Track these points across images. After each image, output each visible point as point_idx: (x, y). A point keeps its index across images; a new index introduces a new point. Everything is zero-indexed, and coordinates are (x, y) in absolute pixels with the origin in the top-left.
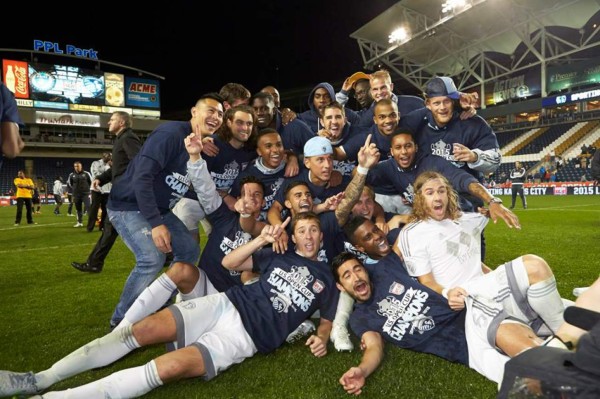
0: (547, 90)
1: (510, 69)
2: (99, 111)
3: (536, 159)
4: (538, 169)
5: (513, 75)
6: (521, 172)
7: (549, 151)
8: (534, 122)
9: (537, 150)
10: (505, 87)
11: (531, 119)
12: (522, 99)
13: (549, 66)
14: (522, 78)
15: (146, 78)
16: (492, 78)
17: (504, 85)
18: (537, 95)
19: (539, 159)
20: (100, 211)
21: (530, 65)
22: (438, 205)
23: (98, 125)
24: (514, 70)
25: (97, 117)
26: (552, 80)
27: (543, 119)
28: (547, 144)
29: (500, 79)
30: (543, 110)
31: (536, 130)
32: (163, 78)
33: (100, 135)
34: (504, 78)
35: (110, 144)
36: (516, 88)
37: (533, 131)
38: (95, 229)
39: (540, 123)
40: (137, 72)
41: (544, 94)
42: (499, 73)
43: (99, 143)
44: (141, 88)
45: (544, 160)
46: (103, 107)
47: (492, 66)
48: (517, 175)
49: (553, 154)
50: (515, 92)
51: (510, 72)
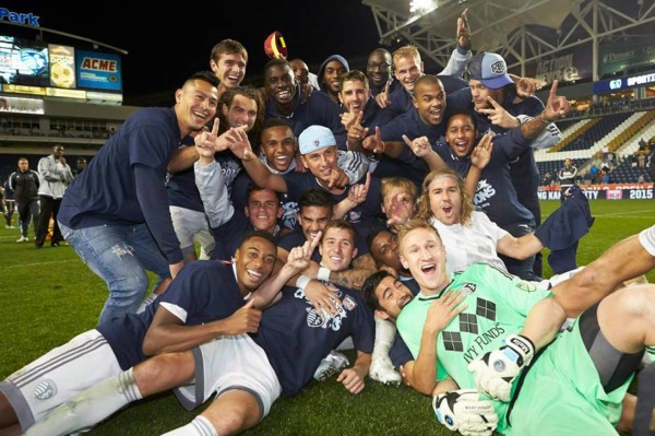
0: (599, 73)
1: (556, 46)
2: (43, 93)
3: (586, 157)
4: (589, 168)
5: (559, 54)
6: (573, 172)
7: (601, 146)
8: (584, 111)
9: (587, 146)
10: (551, 68)
11: (580, 108)
12: (570, 83)
13: (602, 43)
14: (569, 58)
15: (103, 52)
16: (535, 57)
17: (548, 65)
18: (587, 79)
19: (590, 156)
20: (52, 221)
21: (580, 42)
22: (447, 205)
23: (41, 112)
24: (560, 48)
25: (40, 101)
26: (605, 60)
27: (595, 108)
28: (598, 138)
29: (543, 58)
30: (595, 98)
31: (586, 121)
32: (126, 53)
33: (45, 125)
34: (549, 57)
35: (57, 136)
36: (562, 70)
37: (583, 123)
38: (45, 244)
39: (591, 112)
40: (91, 45)
41: (595, 78)
42: (543, 51)
43: (43, 135)
44: (97, 65)
45: (595, 157)
46: (48, 89)
47: (536, 44)
48: (567, 175)
49: (606, 150)
50: (562, 74)
51: (555, 50)
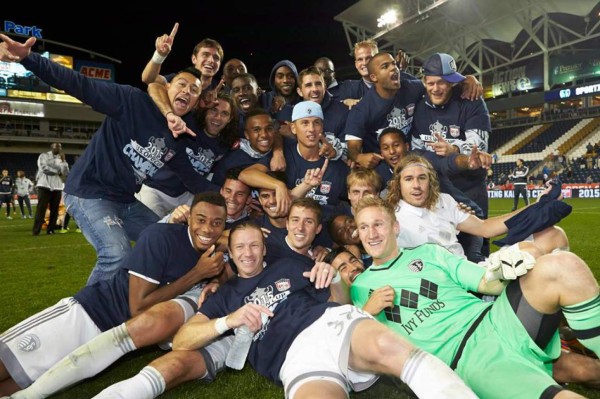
0: (550, 83)
1: (511, 59)
2: (43, 98)
3: (538, 159)
4: (541, 169)
5: (513, 66)
6: (524, 171)
7: (552, 149)
8: (536, 118)
9: (540, 149)
10: (505, 79)
11: (533, 114)
12: (523, 92)
13: (552, 56)
14: (523, 69)
15: (99, 61)
16: (492, 69)
17: (503, 76)
18: (540, 88)
19: (542, 158)
20: (48, 212)
21: (532, 55)
22: (417, 193)
23: (41, 115)
24: (514, 60)
25: (41, 105)
26: (556, 72)
27: (548, 114)
28: (550, 142)
29: (499, 70)
30: (546, 105)
31: (538, 127)
32: (120, 62)
33: (44, 127)
34: (504, 69)
35: (56, 137)
36: (516, 80)
37: (535, 128)
38: (42, 232)
39: (542, 118)
40: (88, 54)
41: (547, 87)
42: (499, 63)
43: (43, 136)
44: (93, 73)
45: (547, 159)
46: (48, 94)
47: (491, 57)
48: (520, 174)
50: (516, 84)
51: (510, 62)
